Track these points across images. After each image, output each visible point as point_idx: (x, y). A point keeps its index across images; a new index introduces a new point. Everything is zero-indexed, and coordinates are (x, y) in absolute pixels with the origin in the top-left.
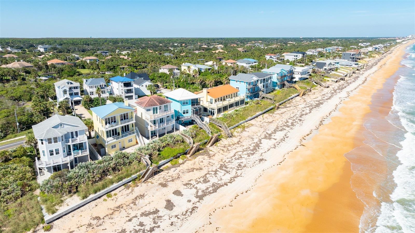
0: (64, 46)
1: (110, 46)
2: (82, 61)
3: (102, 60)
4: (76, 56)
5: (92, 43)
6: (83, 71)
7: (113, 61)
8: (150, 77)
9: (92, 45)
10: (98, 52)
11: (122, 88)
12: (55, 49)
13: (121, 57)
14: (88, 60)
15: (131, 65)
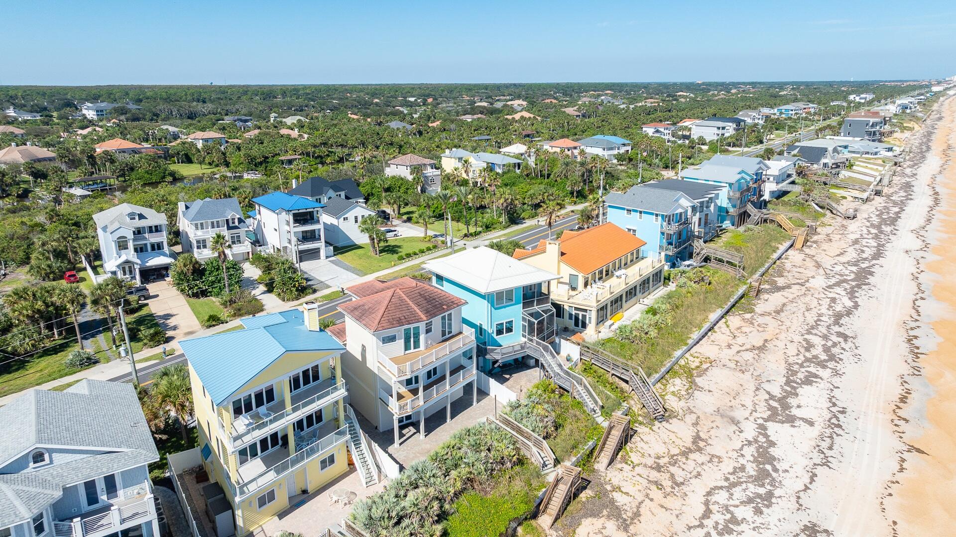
0: (144, 105)
1: (256, 105)
2: (184, 143)
3: (236, 141)
4: (172, 129)
5: (214, 96)
6: (185, 170)
7: (262, 143)
8: (361, 188)
9: (212, 101)
10: (226, 118)
11: (287, 228)
12: (122, 111)
13: (284, 131)
14: (201, 141)
15: (308, 154)
